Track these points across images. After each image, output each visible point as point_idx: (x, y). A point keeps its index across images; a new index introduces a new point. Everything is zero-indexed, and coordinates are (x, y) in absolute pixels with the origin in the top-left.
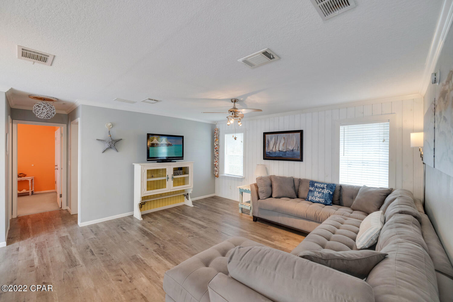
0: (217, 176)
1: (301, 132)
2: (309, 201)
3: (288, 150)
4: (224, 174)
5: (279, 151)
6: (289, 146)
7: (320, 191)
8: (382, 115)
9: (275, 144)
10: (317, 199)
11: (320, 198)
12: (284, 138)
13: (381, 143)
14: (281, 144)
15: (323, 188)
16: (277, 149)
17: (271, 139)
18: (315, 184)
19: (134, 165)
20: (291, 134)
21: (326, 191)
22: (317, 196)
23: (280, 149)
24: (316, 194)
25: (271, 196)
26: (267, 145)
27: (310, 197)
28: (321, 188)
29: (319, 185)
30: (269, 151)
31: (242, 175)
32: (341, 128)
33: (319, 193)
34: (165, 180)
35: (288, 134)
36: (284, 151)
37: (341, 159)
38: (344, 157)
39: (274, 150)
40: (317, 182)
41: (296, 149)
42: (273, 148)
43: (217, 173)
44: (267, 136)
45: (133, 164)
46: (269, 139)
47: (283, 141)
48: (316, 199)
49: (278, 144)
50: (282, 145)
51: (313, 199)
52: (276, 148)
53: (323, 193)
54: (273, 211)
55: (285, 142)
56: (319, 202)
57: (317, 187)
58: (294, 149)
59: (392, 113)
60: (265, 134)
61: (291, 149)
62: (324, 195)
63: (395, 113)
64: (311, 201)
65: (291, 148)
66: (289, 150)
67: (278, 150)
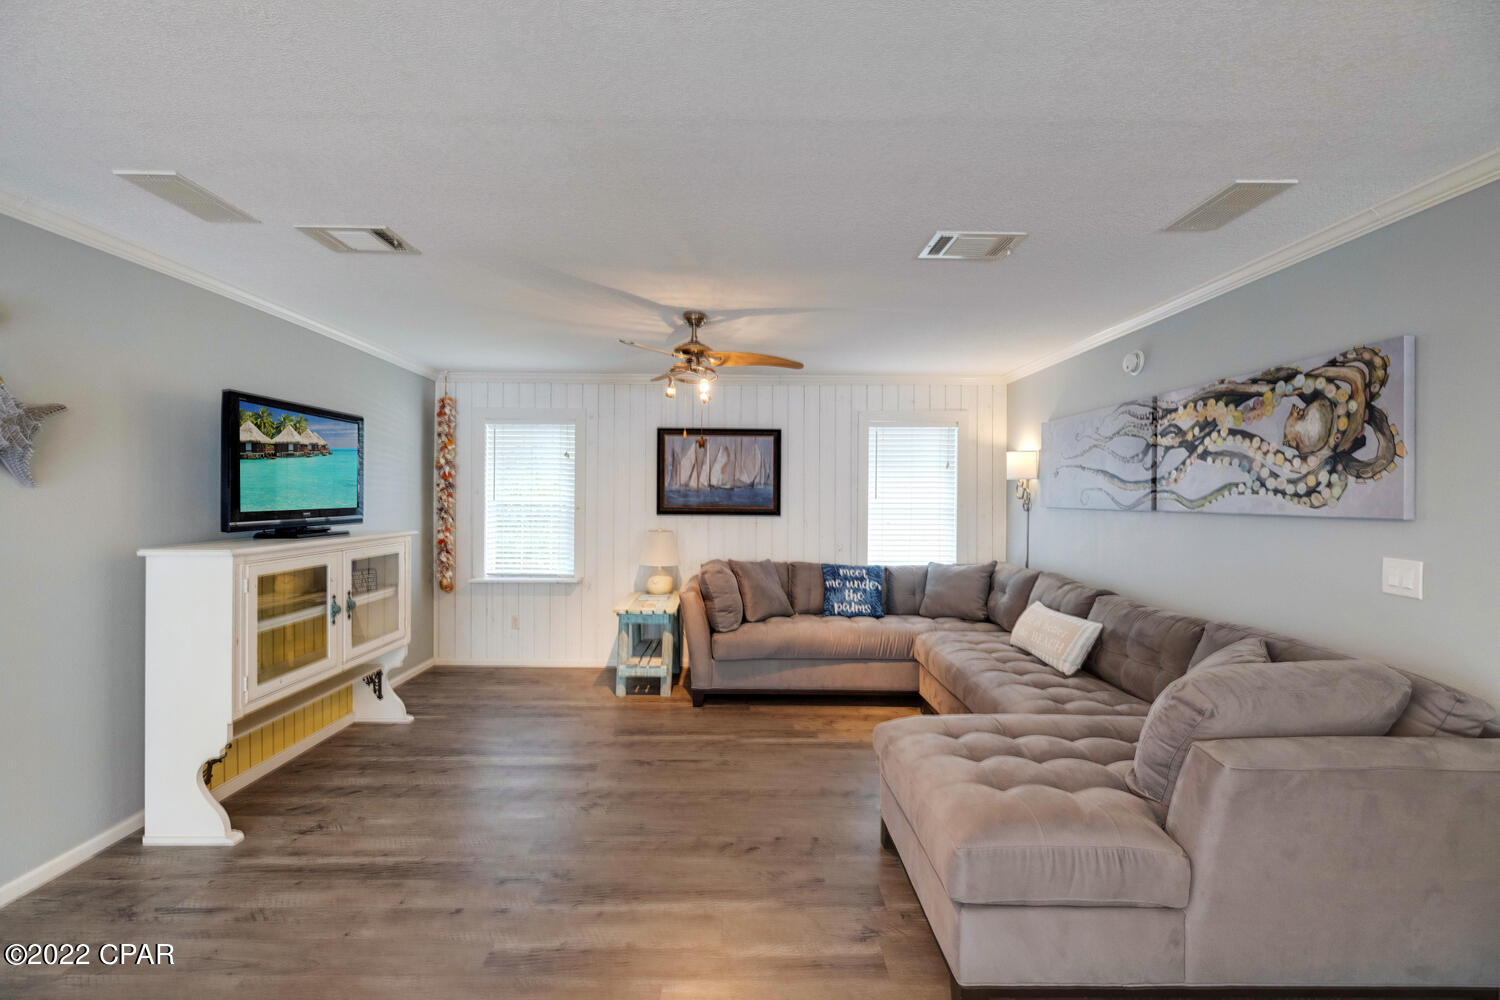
0: (448, 588)
1: (776, 435)
2: (834, 615)
3: (738, 484)
4: (483, 576)
5: (710, 486)
6: (741, 472)
7: (856, 586)
8: (945, 410)
9: (698, 465)
10: (855, 608)
11: (860, 603)
12: (726, 449)
13: (942, 470)
14: (718, 467)
15: (862, 579)
16: (704, 481)
17: (684, 450)
18: (841, 572)
19: (143, 559)
20: (746, 439)
21: (869, 585)
22: (852, 600)
23: (714, 482)
24: (848, 595)
25: (745, 620)
26: (668, 468)
27: (836, 606)
28: (857, 579)
29: (850, 573)
30: (675, 487)
31: (572, 573)
32: (872, 431)
33: (856, 591)
34: (323, 618)
35: (738, 439)
36: (728, 486)
37: (870, 506)
38: (877, 501)
39: (693, 484)
40: (844, 567)
41: (762, 482)
42: (691, 476)
43: (449, 574)
44: (668, 438)
45: (141, 553)
46: (678, 450)
47: (722, 459)
48: (850, 607)
49: (706, 467)
50: (720, 471)
51: (845, 607)
52: (701, 480)
53: (865, 591)
54: (768, 658)
55: (729, 460)
56: (860, 614)
57: (846, 578)
58: (757, 480)
59: (961, 410)
60: (662, 433)
61: (748, 482)
62: (868, 595)
63: (965, 410)
64: (839, 614)
65: (746, 479)
66: (741, 485)
67: (706, 484)
